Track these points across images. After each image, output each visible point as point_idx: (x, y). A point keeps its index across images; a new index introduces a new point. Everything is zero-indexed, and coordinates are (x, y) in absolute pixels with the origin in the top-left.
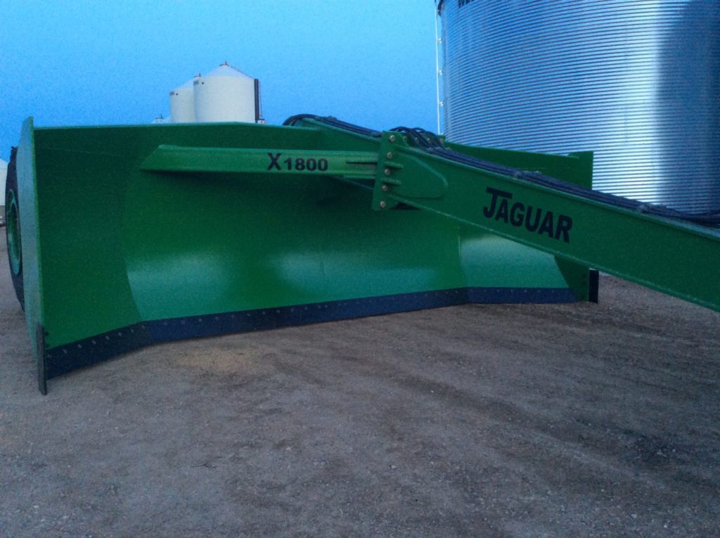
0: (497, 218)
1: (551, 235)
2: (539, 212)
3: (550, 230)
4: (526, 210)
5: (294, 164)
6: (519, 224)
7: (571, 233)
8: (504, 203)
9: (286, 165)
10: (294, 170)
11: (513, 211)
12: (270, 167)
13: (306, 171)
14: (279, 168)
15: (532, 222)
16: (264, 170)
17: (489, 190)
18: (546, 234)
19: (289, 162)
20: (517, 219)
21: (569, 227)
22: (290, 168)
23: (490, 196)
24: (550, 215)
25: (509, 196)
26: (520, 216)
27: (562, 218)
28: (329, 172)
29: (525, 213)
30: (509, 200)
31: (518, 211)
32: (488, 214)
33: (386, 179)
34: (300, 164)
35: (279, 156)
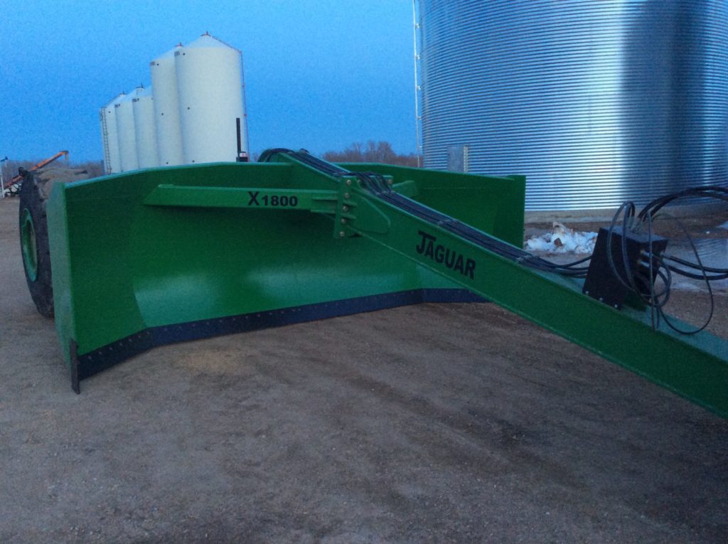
0: (426, 255)
1: (462, 272)
2: (454, 253)
3: (461, 268)
4: (446, 250)
5: (270, 200)
6: (440, 261)
7: (475, 272)
8: (431, 245)
9: (264, 201)
10: (270, 206)
11: (437, 251)
12: (250, 203)
13: (280, 207)
14: (258, 204)
15: (450, 261)
16: (245, 205)
17: (421, 233)
18: (459, 271)
19: (266, 198)
21: (474, 267)
22: (266, 204)
23: (422, 237)
24: (461, 258)
25: (434, 239)
26: (442, 256)
27: (469, 261)
28: (298, 207)
29: (445, 253)
30: (434, 243)
31: (440, 251)
32: (420, 250)
33: (344, 215)
34: (275, 199)
35: (257, 193)
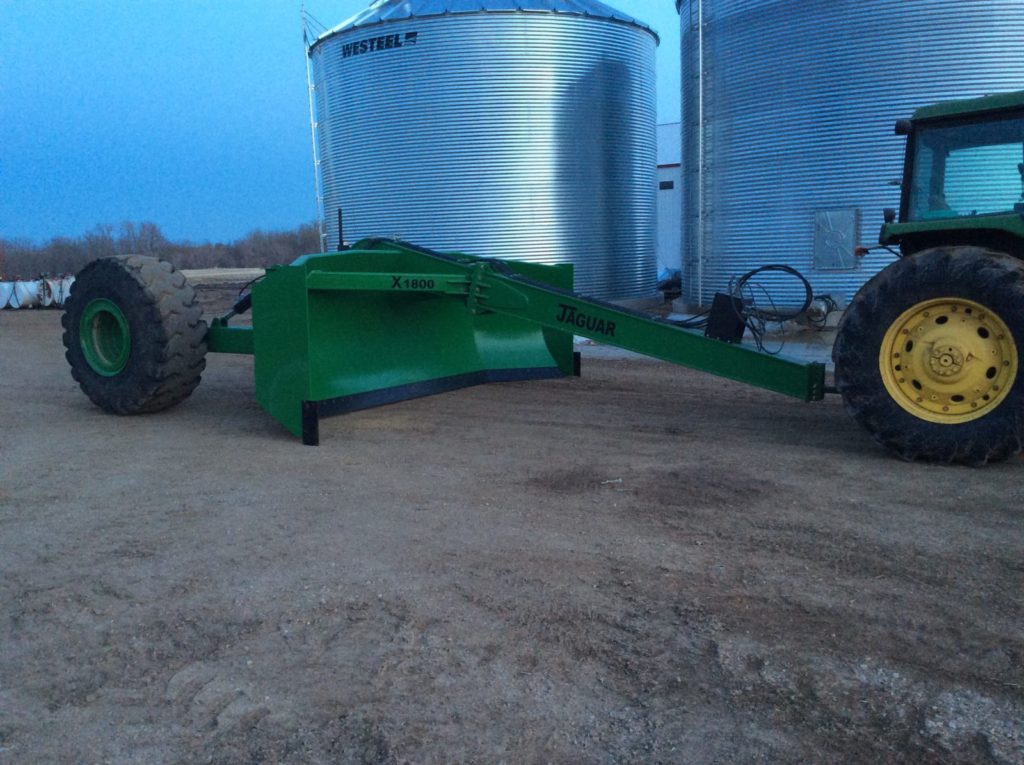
0: (567, 322)
1: (603, 332)
2: (595, 320)
3: (602, 329)
4: (587, 317)
5: (410, 284)
7: (615, 331)
8: (572, 313)
9: (405, 284)
10: (411, 288)
11: (578, 318)
12: (394, 286)
13: (419, 289)
14: (399, 286)
15: (591, 325)
16: (389, 288)
17: (562, 306)
19: (407, 282)
20: (580, 323)
21: (614, 328)
22: (408, 286)
23: (561, 309)
24: (602, 322)
25: (574, 309)
26: (583, 322)
27: (609, 323)
28: (436, 289)
29: (586, 320)
30: (575, 312)
31: (581, 318)
34: (415, 283)
35: (400, 278)
